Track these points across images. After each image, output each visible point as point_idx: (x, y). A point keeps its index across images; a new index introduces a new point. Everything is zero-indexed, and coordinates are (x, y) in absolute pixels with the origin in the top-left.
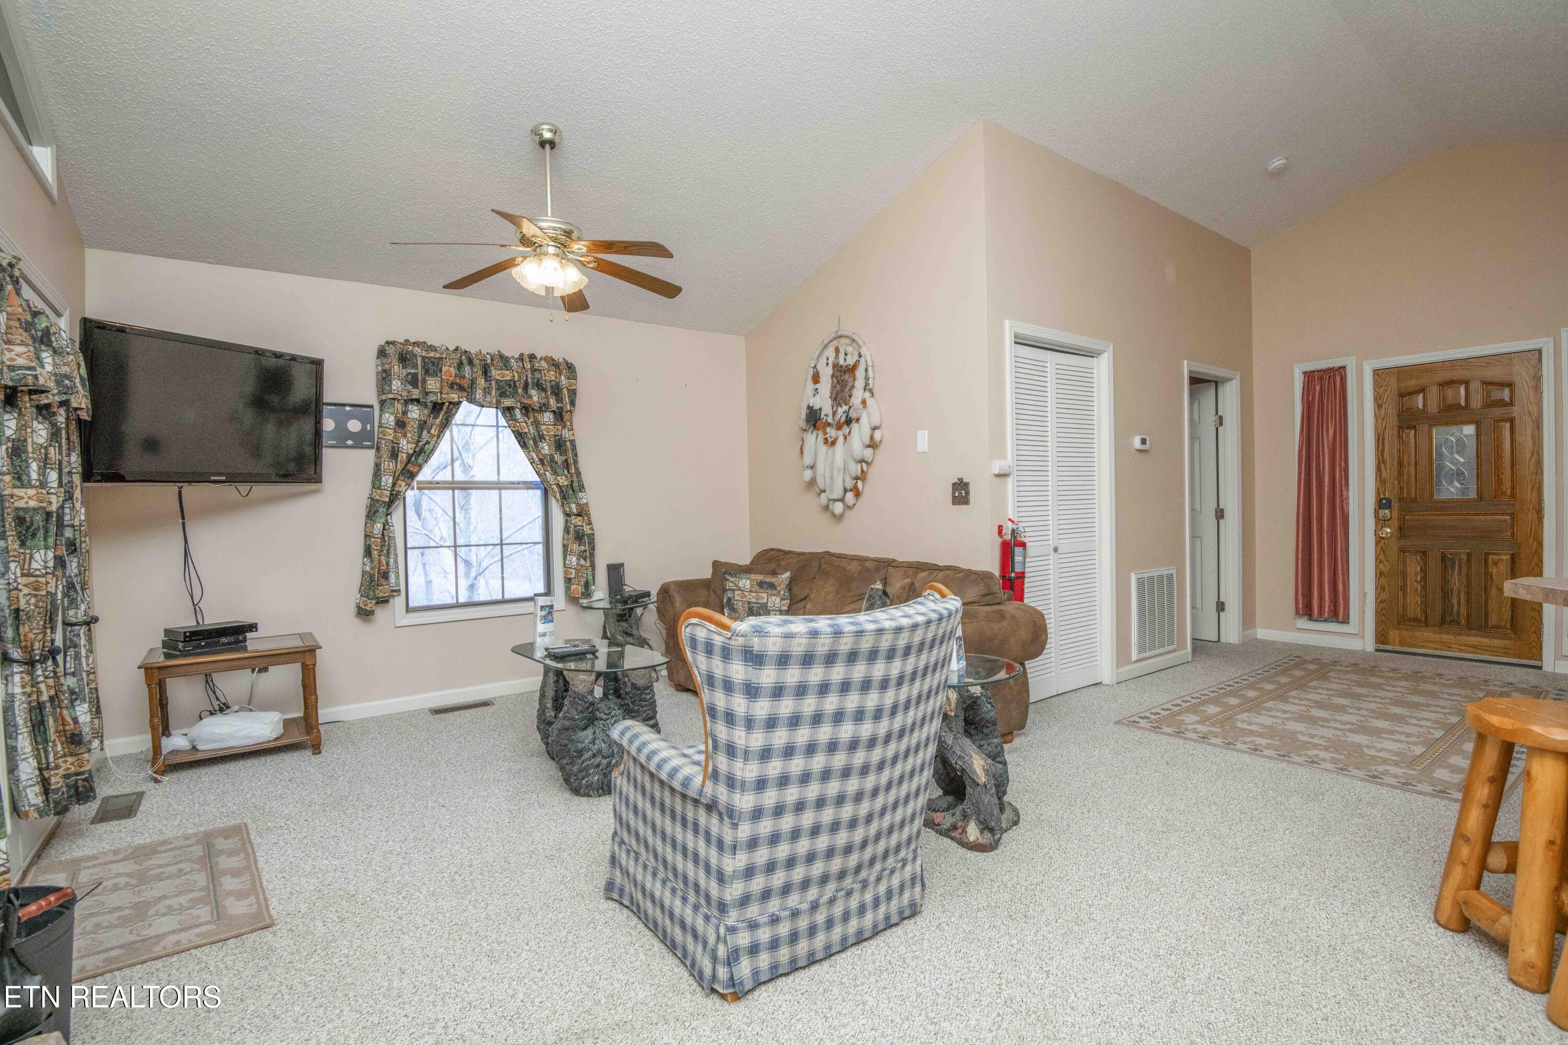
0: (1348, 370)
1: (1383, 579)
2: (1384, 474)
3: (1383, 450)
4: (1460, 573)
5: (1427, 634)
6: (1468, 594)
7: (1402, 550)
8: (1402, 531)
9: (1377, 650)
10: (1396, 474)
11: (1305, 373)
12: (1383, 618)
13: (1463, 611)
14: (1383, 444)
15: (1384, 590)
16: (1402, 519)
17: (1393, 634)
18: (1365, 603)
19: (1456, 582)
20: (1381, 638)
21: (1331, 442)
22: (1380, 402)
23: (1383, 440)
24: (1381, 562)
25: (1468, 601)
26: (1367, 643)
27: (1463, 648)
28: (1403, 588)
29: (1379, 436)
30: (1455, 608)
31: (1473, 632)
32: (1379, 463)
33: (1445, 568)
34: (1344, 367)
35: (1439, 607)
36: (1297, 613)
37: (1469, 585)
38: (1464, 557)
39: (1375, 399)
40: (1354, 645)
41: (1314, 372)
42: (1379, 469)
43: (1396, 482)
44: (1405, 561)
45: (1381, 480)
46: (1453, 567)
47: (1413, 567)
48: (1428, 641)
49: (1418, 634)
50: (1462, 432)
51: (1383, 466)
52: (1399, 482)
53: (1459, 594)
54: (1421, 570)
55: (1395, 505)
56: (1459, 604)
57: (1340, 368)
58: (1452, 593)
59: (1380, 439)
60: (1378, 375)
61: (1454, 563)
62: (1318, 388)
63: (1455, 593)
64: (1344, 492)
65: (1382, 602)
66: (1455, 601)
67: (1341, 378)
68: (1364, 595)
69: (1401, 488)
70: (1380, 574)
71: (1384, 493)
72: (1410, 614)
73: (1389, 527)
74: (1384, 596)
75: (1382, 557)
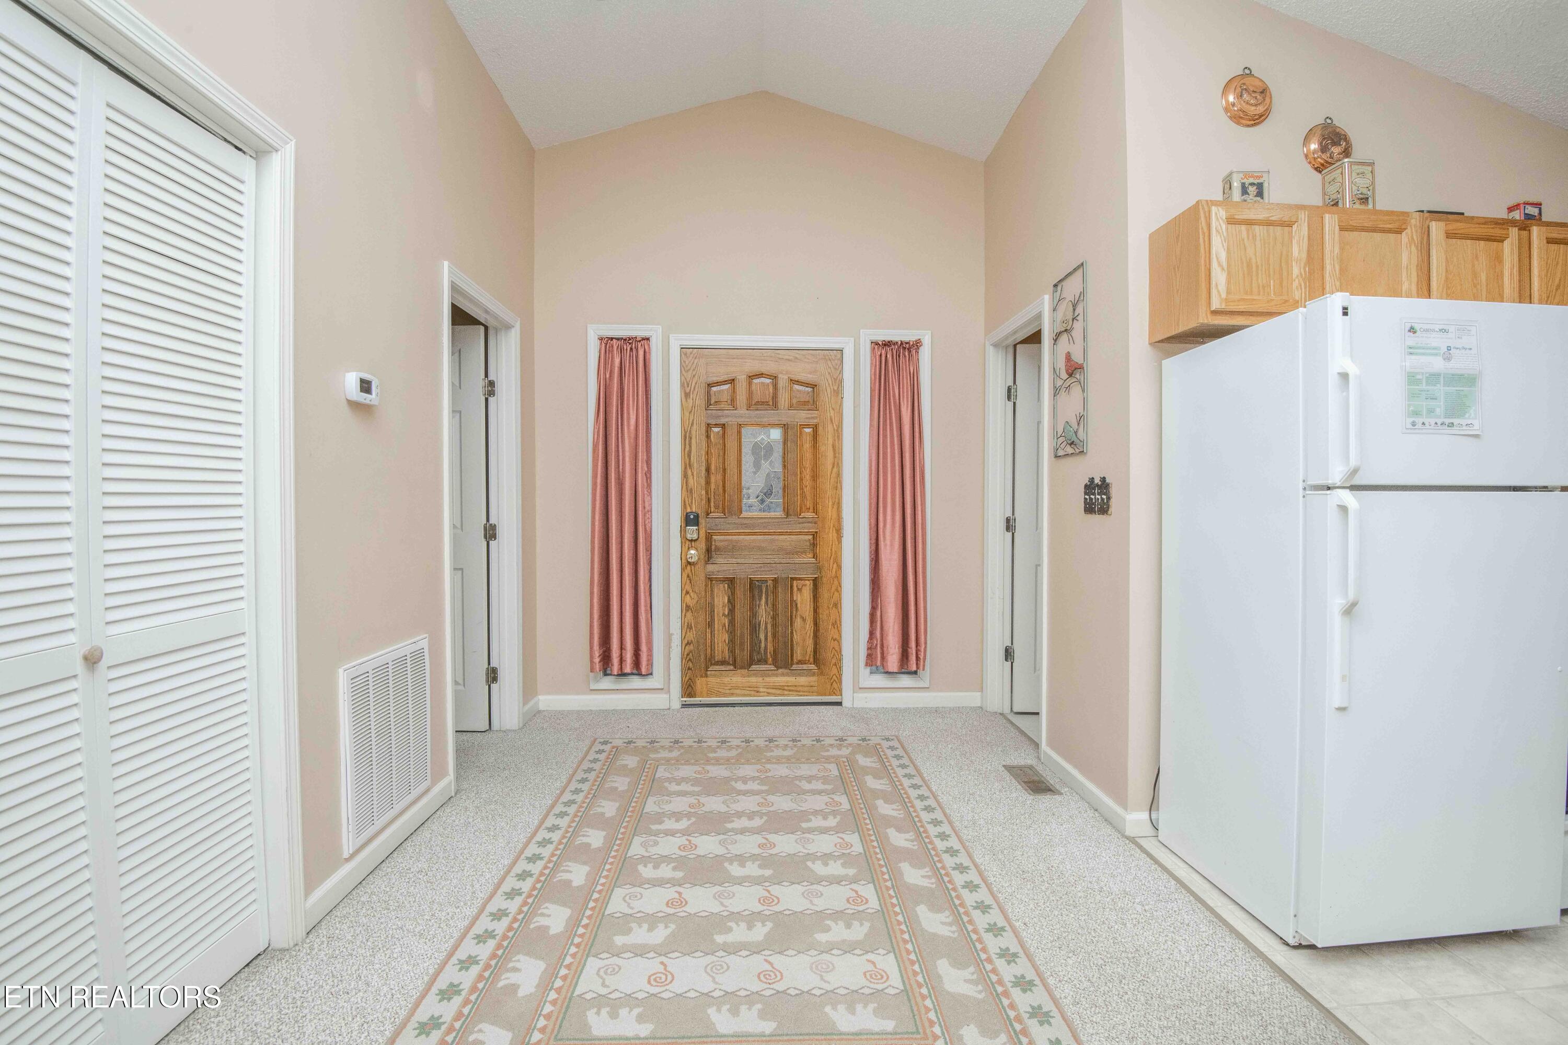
0: (653, 342)
1: (689, 614)
2: (691, 481)
3: (690, 452)
4: (767, 603)
5: (737, 678)
6: (774, 626)
7: (710, 579)
8: (709, 553)
9: (684, 706)
10: (703, 482)
11: (601, 339)
12: (691, 665)
13: (770, 648)
14: (690, 446)
15: (691, 628)
16: (709, 538)
17: (700, 683)
18: (670, 647)
19: (763, 614)
20: (688, 689)
21: (633, 435)
22: (688, 390)
23: (691, 438)
24: (687, 593)
25: (774, 635)
26: (675, 697)
27: (770, 691)
28: (711, 624)
29: (686, 433)
30: (763, 645)
31: (780, 671)
32: (686, 468)
33: (753, 598)
34: (648, 339)
35: (747, 646)
36: (592, 670)
37: (774, 618)
38: (770, 583)
39: (682, 385)
40: (658, 701)
41: (612, 339)
42: (685, 476)
43: (704, 492)
44: (712, 591)
45: (688, 490)
46: (760, 599)
47: (721, 599)
48: (737, 688)
49: (726, 680)
50: (769, 436)
51: (689, 472)
52: (707, 493)
53: (766, 628)
54: (729, 601)
55: (702, 521)
56: (766, 639)
57: (643, 339)
58: (759, 625)
59: (686, 438)
60: (686, 354)
61: (761, 591)
62: (617, 361)
63: (762, 626)
64: (647, 504)
65: (688, 644)
66: (762, 637)
67: (645, 352)
68: (669, 637)
69: (709, 500)
70: (687, 608)
71: (691, 508)
72: (718, 657)
73: (696, 549)
74: (691, 636)
75: (688, 587)
